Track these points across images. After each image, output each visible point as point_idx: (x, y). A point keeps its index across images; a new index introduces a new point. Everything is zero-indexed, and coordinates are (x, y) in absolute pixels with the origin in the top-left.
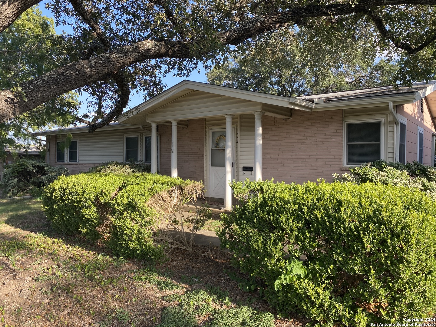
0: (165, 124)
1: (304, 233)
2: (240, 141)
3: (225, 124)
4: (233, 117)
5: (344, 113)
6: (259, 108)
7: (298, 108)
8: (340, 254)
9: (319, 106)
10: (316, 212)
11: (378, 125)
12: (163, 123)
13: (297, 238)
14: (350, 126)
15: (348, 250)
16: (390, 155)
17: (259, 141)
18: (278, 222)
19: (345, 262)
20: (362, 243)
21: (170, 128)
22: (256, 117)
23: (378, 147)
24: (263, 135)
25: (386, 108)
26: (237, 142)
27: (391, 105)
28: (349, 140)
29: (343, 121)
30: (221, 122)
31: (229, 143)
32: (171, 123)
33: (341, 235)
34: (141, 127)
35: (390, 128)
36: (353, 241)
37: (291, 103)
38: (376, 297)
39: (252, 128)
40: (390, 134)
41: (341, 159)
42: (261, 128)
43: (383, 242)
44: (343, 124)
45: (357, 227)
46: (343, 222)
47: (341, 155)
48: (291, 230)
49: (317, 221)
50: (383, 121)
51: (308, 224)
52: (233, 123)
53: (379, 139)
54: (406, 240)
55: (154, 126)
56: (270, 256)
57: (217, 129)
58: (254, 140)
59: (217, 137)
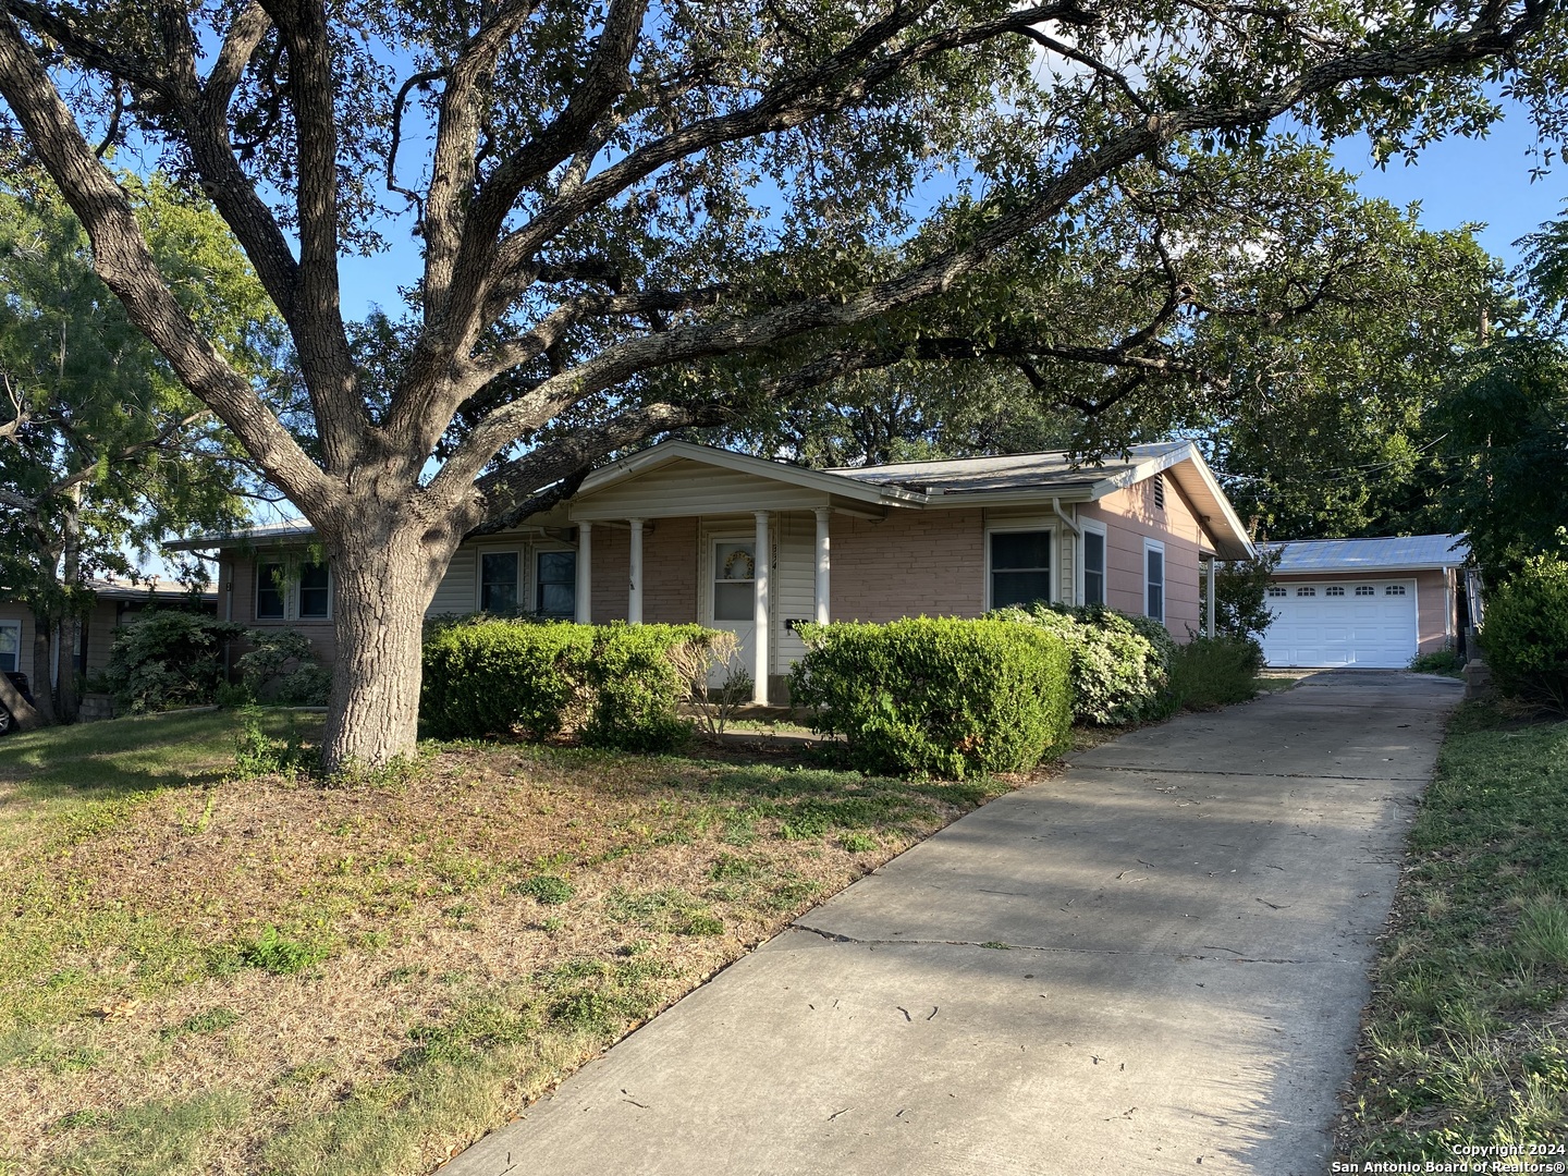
0: (615, 526)
1: (895, 671)
2: (781, 564)
3: (753, 527)
4: (771, 514)
5: (985, 514)
6: (825, 503)
7: (897, 505)
8: (934, 690)
9: (937, 500)
10: (910, 645)
11: (1043, 538)
12: (608, 525)
13: (888, 677)
14: (996, 538)
15: (943, 684)
16: (1065, 594)
17: (825, 565)
18: (865, 660)
19: (939, 698)
20: (956, 673)
21: (628, 533)
22: (818, 518)
23: (1047, 575)
24: (832, 553)
25: (1050, 508)
26: (774, 567)
27: (1056, 504)
28: (995, 564)
29: (983, 528)
30: (745, 523)
31: (763, 568)
32: (628, 523)
33: (935, 668)
34: (541, 530)
35: (1065, 544)
36: (947, 673)
37: (885, 497)
38: (970, 731)
39: (811, 538)
40: (1065, 554)
41: (980, 601)
42: (828, 540)
43: (976, 671)
44: (983, 533)
45: (951, 659)
46: (937, 653)
47: (981, 594)
48: (882, 669)
49: (911, 656)
50: (1054, 529)
51: (900, 661)
52: (770, 526)
53: (1046, 562)
54: (997, 667)
55: (585, 529)
56: (857, 701)
57: (731, 539)
58: (815, 563)
59: (727, 555)
